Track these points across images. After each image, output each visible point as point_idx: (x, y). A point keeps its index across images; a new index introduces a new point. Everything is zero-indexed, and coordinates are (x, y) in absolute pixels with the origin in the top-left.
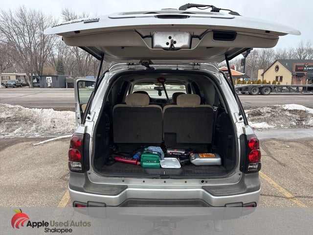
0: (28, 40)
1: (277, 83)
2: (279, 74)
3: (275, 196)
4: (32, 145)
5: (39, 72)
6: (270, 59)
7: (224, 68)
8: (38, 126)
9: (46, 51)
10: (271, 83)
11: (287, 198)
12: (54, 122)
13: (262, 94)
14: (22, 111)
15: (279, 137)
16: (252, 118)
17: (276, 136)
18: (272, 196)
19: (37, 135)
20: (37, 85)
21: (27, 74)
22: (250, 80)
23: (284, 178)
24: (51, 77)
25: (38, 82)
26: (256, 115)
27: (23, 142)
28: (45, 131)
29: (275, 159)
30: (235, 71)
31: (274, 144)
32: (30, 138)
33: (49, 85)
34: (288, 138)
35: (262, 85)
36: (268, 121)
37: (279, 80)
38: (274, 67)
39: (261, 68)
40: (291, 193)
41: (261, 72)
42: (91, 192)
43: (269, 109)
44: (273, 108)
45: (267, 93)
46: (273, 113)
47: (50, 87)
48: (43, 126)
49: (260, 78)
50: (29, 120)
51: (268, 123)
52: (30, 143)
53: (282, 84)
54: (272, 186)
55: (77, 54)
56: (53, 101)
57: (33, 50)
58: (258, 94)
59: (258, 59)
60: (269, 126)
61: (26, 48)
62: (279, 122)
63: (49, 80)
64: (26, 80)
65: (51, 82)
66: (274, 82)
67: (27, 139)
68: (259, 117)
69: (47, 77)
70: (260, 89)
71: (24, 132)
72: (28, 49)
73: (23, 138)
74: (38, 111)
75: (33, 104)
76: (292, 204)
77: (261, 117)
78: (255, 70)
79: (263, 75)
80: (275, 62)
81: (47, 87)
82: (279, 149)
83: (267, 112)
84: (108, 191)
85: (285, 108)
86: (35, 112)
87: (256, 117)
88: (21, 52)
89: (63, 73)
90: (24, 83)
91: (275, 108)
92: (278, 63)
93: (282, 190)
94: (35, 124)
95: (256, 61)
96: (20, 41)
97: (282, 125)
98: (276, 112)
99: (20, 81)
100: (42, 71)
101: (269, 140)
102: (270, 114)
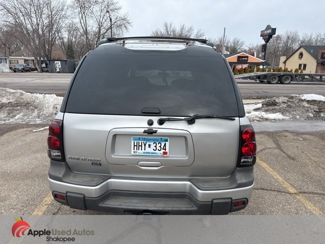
0: (36, 22)
1: (300, 71)
2: (303, 61)
3: (278, 191)
4: (31, 131)
5: (48, 56)
6: (294, 45)
7: (243, 54)
8: (40, 112)
9: (54, 33)
10: (293, 71)
11: (290, 194)
12: (57, 108)
13: (282, 83)
14: (24, 96)
15: (293, 129)
16: (266, 108)
17: (291, 128)
18: (275, 191)
19: (38, 121)
20: (45, 69)
21: (35, 58)
22: (270, 68)
23: (291, 173)
24: (59, 62)
25: (46, 67)
26: (270, 106)
27: (23, 128)
28: (47, 117)
29: (284, 152)
30: (255, 57)
31: (286, 136)
32: (31, 125)
33: (58, 70)
34: (302, 130)
35: (282, 73)
36: (283, 112)
37: (302, 68)
38: (297, 54)
39: (284, 55)
40: (295, 188)
41: (283, 59)
42: (69, 182)
43: (286, 99)
44: (289, 98)
45: (287, 82)
46: (289, 103)
47: (59, 72)
48: (45, 112)
49: (282, 65)
50: (31, 106)
51: (283, 114)
52: (30, 129)
53: (304, 72)
54: (276, 180)
55: (87, 37)
56: (60, 87)
57: (41, 32)
58: (277, 83)
59: (281, 45)
60: (284, 117)
61: (34, 30)
62: (295, 113)
63: (58, 65)
64: (34, 65)
65: (60, 67)
66: (296, 71)
67: (28, 125)
68: (273, 107)
69: (56, 62)
70: (280, 77)
71: (25, 118)
72: (35, 31)
73: (23, 124)
74: (40, 96)
75: (39, 89)
76: (294, 200)
77: (276, 107)
78: (277, 57)
79: (285, 62)
80: (299, 49)
81: (56, 72)
82: (290, 142)
83: (283, 102)
84: (88, 181)
85: (303, 98)
86: (37, 98)
87: (270, 108)
88: (28, 34)
89: (73, 58)
90: (33, 67)
91: (292, 98)
92: (302, 50)
93: (286, 185)
94: (37, 109)
95: (278, 47)
96: (27, 22)
97: (298, 117)
98: (293, 102)
99: (29, 65)
100: (51, 55)
101: (281, 132)
102: (286, 104)
